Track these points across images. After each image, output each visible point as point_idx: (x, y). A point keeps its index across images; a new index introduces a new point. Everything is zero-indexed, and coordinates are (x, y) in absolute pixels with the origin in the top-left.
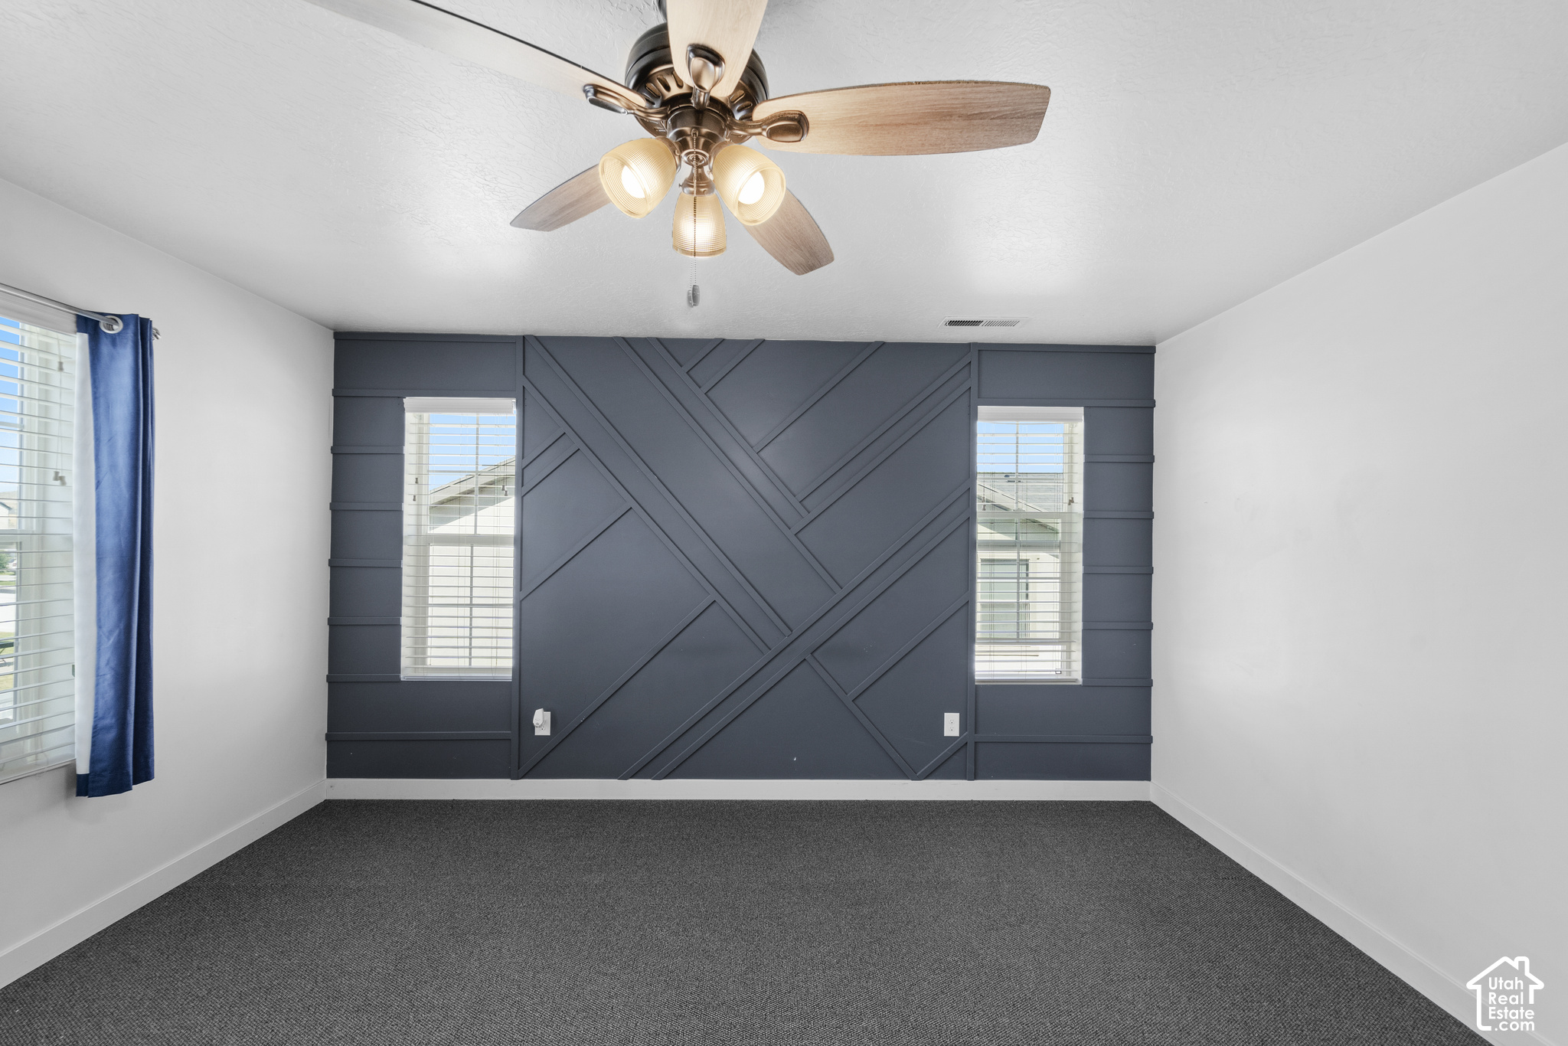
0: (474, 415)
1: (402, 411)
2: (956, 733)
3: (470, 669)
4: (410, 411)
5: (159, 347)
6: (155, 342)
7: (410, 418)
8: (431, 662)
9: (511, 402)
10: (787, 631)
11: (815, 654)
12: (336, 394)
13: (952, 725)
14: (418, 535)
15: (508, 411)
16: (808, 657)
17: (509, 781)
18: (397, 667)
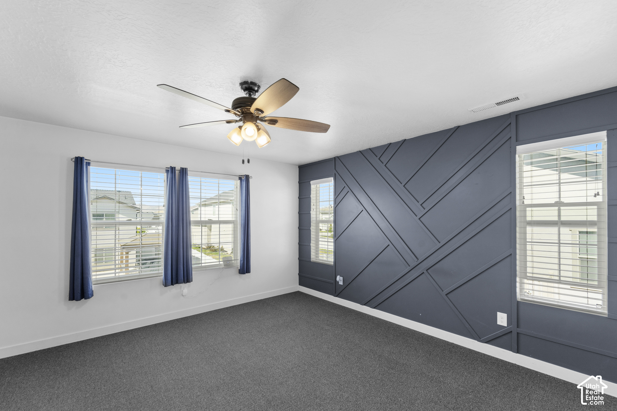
0: (328, 183)
1: (310, 185)
2: (505, 324)
3: (328, 261)
4: (312, 185)
5: (251, 181)
6: (250, 179)
7: (313, 187)
8: (320, 258)
9: (332, 179)
10: (416, 260)
11: (429, 271)
12: (299, 183)
13: (502, 319)
14: (316, 220)
15: (331, 181)
16: (425, 271)
17: (333, 296)
18: (310, 258)
